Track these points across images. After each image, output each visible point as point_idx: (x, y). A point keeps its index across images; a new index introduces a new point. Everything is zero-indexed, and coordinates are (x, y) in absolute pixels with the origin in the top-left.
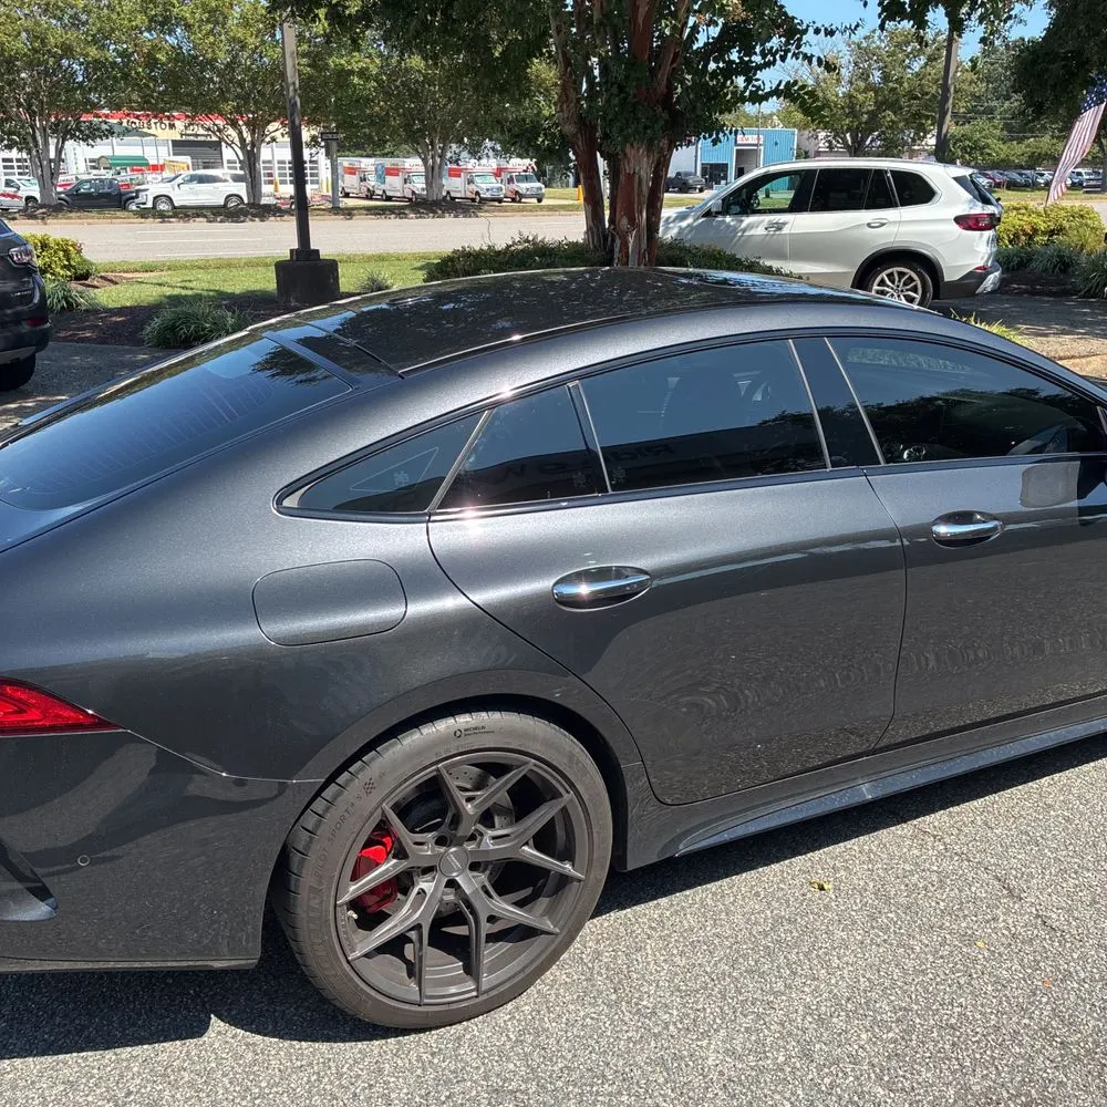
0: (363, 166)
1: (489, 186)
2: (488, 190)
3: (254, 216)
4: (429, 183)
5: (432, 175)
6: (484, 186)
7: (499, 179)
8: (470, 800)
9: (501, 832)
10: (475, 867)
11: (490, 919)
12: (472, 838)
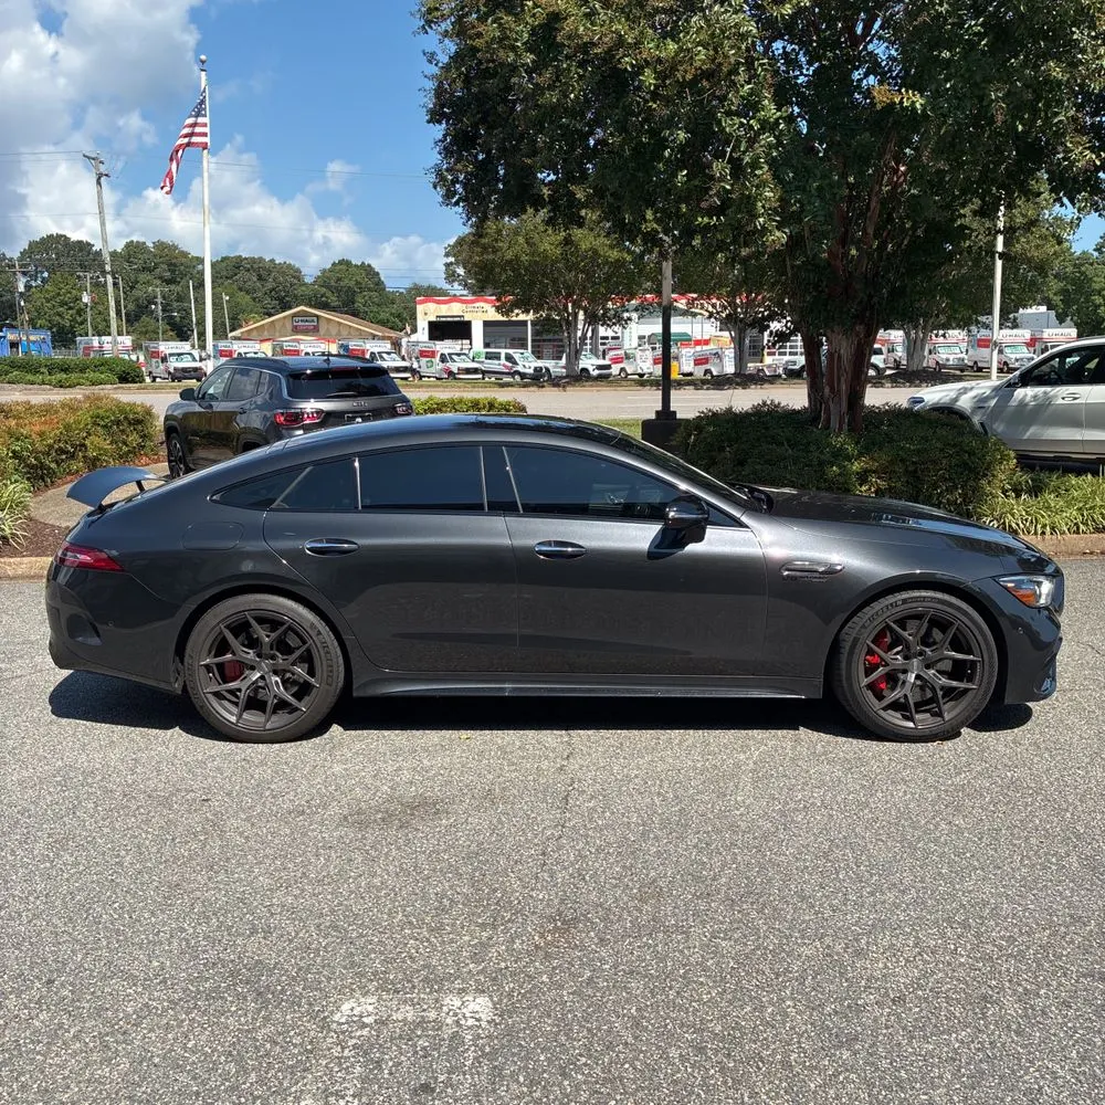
0: (892, 338)
1: (1018, 356)
2: (1017, 360)
3: (738, 384)
4: (910, 355)
5: (913, 347)
6: (1013, 356)
7: (1032, 349)
8: (268, 636)
9: (285, 657)
10: (276, 673)
11: (275, 696)
12: (273, 657)
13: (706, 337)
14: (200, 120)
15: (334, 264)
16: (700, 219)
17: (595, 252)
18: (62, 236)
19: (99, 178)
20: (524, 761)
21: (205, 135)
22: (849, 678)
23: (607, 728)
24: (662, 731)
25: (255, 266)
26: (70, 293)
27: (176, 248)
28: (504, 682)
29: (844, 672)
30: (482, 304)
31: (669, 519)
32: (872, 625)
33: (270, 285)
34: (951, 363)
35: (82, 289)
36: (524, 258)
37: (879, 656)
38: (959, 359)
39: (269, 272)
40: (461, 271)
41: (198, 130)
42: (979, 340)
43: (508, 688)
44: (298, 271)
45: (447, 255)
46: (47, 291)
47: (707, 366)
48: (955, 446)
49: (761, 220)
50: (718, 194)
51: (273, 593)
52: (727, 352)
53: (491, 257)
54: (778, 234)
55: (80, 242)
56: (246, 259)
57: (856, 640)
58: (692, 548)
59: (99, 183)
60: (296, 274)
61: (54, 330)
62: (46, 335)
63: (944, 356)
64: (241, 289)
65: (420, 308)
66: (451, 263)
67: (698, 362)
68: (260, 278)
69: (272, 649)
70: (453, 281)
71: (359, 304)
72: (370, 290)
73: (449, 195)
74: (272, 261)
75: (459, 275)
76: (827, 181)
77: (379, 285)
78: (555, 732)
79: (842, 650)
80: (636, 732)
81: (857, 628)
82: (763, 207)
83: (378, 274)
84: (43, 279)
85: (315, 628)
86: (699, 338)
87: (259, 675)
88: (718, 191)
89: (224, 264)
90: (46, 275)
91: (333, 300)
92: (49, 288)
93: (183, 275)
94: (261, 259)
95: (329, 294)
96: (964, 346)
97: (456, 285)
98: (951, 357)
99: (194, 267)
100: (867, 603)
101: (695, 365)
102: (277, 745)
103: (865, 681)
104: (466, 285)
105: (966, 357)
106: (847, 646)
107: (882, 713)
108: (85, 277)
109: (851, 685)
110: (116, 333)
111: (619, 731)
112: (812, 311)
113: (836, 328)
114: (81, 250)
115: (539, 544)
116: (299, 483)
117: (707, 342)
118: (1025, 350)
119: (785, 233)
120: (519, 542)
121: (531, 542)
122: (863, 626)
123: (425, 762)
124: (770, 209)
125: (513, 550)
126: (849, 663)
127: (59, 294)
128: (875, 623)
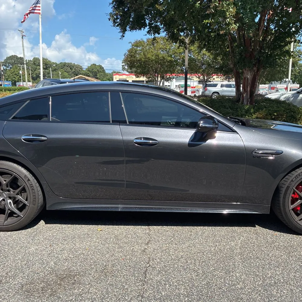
8: (5, 181)
9: (14, 191)
10: (10, 198)
11: (9, 209)
12: (9, 191)
13: (194, 86)
14: (38, 5)
15: (91, 65)
16: (204, 21)
17: (164, 58)
18: (16, 56)
19: (23, 37)
20: (126, 245)
21: (39, 10)
22: (284, 205)
23: (167, 225)
24: (193, 227)
25: (70, 65)
26: (17, 71)
27: (47, 59)
28: (118, 204)
29: (281, 202)
30: (132, 76)
31: (200, 127)
32: (297, 180)
33: (73, 70)
34: (263, 94)
35: (20, 69)
36: (143, 59)
37: (298, 194)
38: (266, 93)
39: (73, 67)
40: (126, 67)
41: (37, 8)
42: (271, 88)
43: (120, 207)
44: (81, 67)
45: (122, 63)
46: (11, 71)
47: (195, 94)
48: (288, 109)
49: (228, 20)
50: (213, 8)
51: (7, 160)
52: (200, 90)
53: (133, 59)
54: (234, 25)
55: (21, 57)
56: (67, 63)
57: (288, 187)
58: (210, 142)
59: (22, 38)
60: (81, 68)
61: (13, 82)
62: (10, 83)
63: (262, 92)
64: (65, 71)
65: (114, 77)
66: (124, 65)
67: (192, 92)
68: (71, 69)
69: (7, 187)
70: (124, 70)
71: (98, 76)
72: (101, 72)
73: (114, 22)
74: (74, 64)
75: (126, 68)
76: (253, 6)
77: (104, 71)
78: (143, 227)
79: (281, 192)
80: (180, 228)
81: (289, 182)
82: (229, 14)
83: (103, 68)
84: (10, 67)
85: (27, 177)
86: (192, 86)
87: (2, 199)
88: (214, 7)
89: (61, 65)
90: (11, 66)
91: (91, 74)
92: (12, 70)
93: (49, 67)
94: (71, 63)
95: (90, 73)
96: (267, 89)
97: (125, 71)
98: (263, 92)
99: (53, 65)
100: (294, 169)
101: (192, 93)
102: (9, 233)
103: (292, 207)
104: (128, 71)
105: (268, 92)
106: (283, 190)
107: (299, 222)
108: (21, 66)
109: (285, 209)
110: (27, 81)
111: (173, 227)
112: (239, 63)
113: (247, 69)
114: (21, 59)
115: (136, 139)
116: (23, 108)
117: (194, 87)
118: (285, 90)
119: (237, 25)
120: (126, 138)
121: (132, 138)
122: (292, 181)
123: (77, 244)
124: (231, 16)
125: (123, 142)
126: (284, 198)
127: (14, 72)
128: (298, 179)
